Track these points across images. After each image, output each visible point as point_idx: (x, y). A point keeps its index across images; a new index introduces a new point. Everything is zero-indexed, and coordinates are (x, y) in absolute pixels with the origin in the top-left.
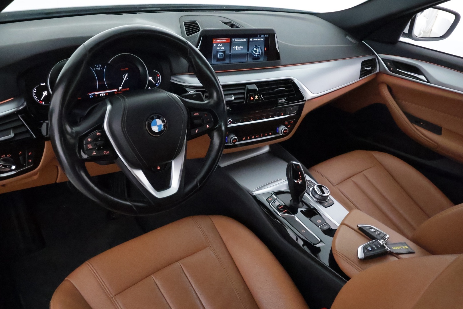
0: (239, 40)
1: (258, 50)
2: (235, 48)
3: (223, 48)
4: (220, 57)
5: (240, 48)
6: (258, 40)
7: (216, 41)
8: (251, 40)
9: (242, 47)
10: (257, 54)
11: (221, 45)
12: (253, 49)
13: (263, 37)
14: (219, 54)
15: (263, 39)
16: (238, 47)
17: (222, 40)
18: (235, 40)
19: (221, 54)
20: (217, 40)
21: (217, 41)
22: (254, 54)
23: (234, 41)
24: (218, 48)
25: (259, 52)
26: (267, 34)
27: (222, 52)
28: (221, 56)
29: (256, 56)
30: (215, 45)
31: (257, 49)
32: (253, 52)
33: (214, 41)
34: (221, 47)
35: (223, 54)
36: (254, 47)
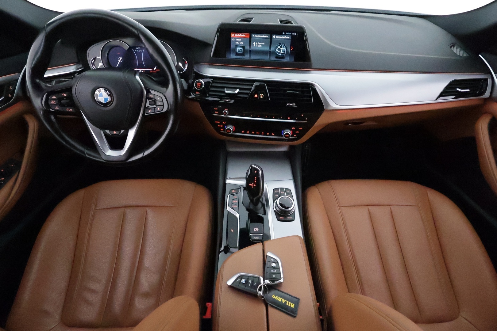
0: (260, 36)
1: (282, 49)
2: (256, 45)
3: (243, 43)
4: (239, 52)
5: (261, 45)
6: (283, 37)
7: (234, 35)
8: (274, 37)
9: (264, 44)
10: (281, 52)
12: (277, 47)
13: (289, 35)
14: (238, 49)
15: (289, 37)
16: (259, 43)
17: (241, 35)
18: (255, 36)
19: (240, 49)
20: (236, 34)
22: (277, 52)
23: (254, 36)
24: (237, 43)
25: (283, 51)
26: (294, 32)
27: (241, 47)
28: (241, 51)
29: (280, 55)
30: (233, 39)
31: (281, 47)
32: (277, 50)
33: (232, 35)
34: (240, 41)
35: (242, 49)
36: (278, 45)
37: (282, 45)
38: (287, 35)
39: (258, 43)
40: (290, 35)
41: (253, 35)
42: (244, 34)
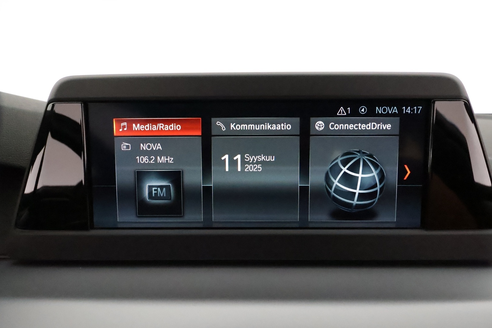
0: (251, 126)
1: (360, 175)
2: (233, 163)
3: (170, 160)
4: (157, 197)
5: (258, 163)
6: (363, 127)
7: (130, 128)
8: (319, 125)
9: (271, 159)
10: (357, 191)
11: (159, 147)
12: (335, 170)
13: (388, 115)
14: (150, 187)
15: (388, 126)
16: (249, 158)
17: (161, 126)
18: (228, 126)
19: (161, 187)
20: (136, 122)
21: (137, 127)
22: (338, 191)
23: (224, 128)
24: (143, 160)
25: (368, 183)
26: (412, 102)
27: (163, 175)
28: (162, 193)
29: (355, 202)
30: (124, 146)
31: (354, 168)
32: (336, 182)
33: (119, 127)
34: (157, 153)
35: (167, 187)
36: (339, 161)
37: (358, 162)
38: (381, 115)
39: (243, 158)
40: (394, 115)
41: (219, 123)
42: (177, 122)
